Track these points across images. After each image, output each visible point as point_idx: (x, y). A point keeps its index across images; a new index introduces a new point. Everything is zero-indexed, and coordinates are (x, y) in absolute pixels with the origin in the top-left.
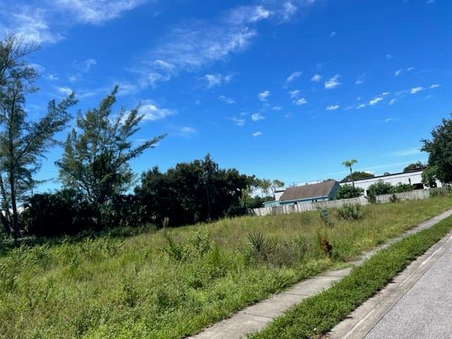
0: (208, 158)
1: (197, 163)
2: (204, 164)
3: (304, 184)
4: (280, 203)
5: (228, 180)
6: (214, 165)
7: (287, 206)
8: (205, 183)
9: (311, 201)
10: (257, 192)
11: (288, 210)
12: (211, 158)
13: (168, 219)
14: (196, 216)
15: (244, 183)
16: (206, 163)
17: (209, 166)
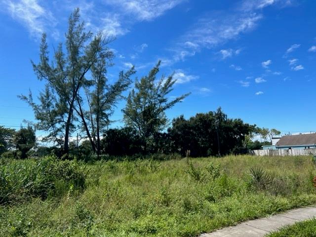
0: (219, 110)
1: (211, 114)
2: (216, 114)
3: (298, 134)
4: (277, 148)
5: (234, 127)
6: (224, 115)
7: (283, 150)
8: (216, 128)
9: (304, 148)
10: (257, 138)
11: (283, 153)
12: (221, 110)
13: (189, 151)
14: (209, 152)
15: (246, 129)
16: (218, 114)
17: (220, 116)
